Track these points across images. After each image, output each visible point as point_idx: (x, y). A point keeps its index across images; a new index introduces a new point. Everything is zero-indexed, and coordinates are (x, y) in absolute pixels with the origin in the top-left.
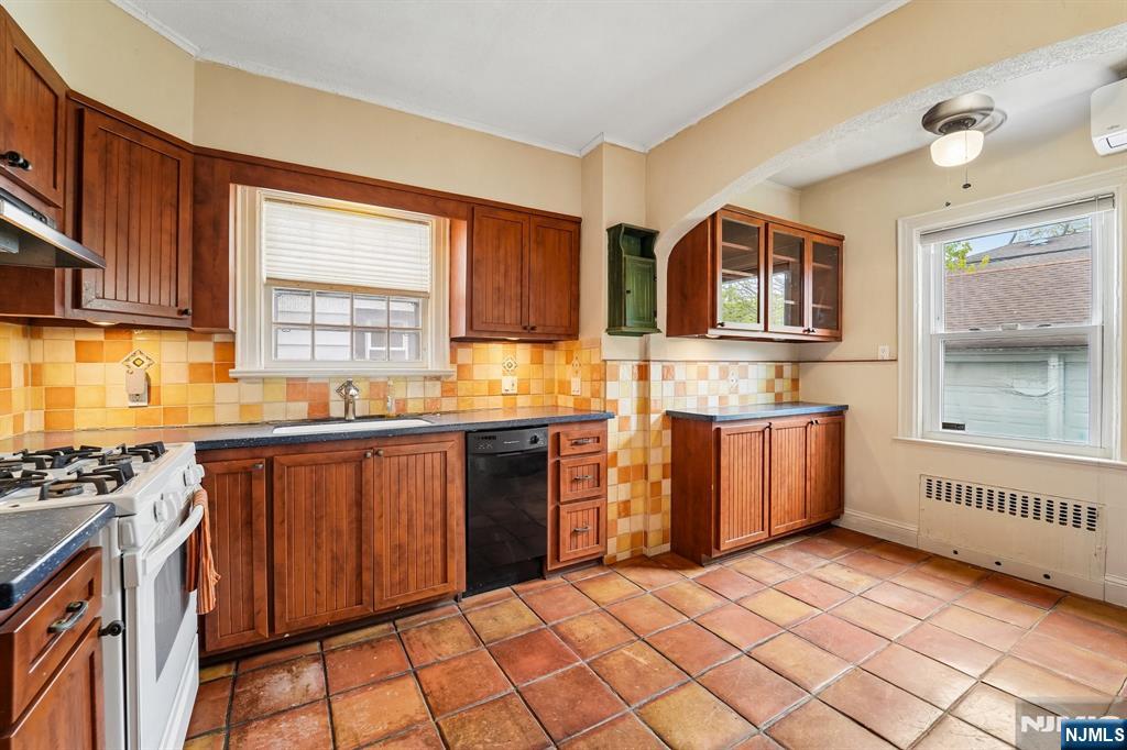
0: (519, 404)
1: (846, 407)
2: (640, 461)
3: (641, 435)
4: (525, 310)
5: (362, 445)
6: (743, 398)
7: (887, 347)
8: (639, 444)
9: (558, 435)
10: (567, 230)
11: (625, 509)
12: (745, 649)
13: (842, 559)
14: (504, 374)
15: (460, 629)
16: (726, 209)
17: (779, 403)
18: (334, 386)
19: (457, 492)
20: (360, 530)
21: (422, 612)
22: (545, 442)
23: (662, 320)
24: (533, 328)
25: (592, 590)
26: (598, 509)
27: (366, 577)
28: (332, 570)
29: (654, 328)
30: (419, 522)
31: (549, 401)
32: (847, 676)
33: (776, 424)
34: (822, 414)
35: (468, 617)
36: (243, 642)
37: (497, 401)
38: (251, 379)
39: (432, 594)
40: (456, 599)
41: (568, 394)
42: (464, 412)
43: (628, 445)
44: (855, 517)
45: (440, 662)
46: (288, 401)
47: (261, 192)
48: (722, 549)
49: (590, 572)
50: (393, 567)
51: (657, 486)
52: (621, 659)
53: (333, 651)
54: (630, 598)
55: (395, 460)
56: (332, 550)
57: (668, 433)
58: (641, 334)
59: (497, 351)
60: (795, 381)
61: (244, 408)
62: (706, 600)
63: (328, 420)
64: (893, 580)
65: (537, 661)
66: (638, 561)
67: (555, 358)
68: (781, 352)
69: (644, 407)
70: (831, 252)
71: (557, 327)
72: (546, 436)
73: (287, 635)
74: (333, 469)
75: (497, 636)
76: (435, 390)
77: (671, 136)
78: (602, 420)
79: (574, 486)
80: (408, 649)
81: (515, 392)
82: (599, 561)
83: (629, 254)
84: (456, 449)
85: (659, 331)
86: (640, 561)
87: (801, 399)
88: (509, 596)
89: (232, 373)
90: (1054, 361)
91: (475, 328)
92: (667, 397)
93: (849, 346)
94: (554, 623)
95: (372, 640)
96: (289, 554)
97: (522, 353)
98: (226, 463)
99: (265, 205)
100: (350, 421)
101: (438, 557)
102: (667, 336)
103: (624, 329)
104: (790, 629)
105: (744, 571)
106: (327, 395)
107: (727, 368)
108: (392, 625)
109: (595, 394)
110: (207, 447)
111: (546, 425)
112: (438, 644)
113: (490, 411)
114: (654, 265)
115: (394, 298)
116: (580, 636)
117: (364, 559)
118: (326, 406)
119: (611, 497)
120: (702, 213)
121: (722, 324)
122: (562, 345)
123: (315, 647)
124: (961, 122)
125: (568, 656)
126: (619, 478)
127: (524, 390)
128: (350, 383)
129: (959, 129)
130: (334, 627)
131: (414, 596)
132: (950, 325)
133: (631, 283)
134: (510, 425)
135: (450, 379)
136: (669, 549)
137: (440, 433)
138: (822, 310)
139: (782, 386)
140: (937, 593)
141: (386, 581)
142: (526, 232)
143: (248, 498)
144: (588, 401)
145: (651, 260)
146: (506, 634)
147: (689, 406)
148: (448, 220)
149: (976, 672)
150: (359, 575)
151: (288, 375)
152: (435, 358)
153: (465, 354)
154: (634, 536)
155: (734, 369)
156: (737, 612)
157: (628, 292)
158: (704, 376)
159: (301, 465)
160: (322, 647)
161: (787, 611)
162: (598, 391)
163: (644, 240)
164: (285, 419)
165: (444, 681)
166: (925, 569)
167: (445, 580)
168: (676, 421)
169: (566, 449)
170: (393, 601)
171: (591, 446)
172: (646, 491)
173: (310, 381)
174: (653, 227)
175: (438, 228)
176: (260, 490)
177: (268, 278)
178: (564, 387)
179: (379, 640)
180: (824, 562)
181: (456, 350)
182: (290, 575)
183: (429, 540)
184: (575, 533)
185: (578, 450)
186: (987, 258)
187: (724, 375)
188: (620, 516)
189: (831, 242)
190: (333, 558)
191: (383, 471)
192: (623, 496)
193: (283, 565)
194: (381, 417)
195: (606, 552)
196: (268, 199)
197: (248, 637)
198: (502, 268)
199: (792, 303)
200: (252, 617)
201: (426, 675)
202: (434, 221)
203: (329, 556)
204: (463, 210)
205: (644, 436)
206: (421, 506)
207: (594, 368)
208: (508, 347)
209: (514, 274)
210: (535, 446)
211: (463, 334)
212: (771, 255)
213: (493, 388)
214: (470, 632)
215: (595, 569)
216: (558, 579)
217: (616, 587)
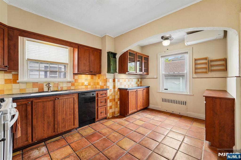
0: (88, 87)
1: (149, 86)
2: (114, 98)
3: (114, 92)
4: (90, 68)
5: (55, 97)
6: (132, 85)
7: (156, 76)
8: (113, 94)
9: (98, 93)
10: (99, 52)
11: (111, 107)
12: (134, 130)
13: (149, 113)
14: (85, 81)
15: (78, 135)
16: (130, 50)
17: (138, 86)
18: (45, 84)
19: (76, 106)
20: (54, 116)
21: (69, 132)
22: (95, 95)
23: (117, 71)
24: (92, 72)
25: (105, 124)
26: (106, 108)
27: (56, 126)
28: (48, 125)
29: (116, 72)
30: (68, 113)
31: (95, 87)
32: (151, 132)
33: (138, 90)
34: (146, 88)
35: (79, 132)
36: (24, 144)
37: (84, 87)
38: (22, 83)
39: (71, 128)
40: (76, 129)
41: (99, 85)
42: (76, 89)
43: (111, 95)
44: (151, 106)
45: (74, 142)
46: (33, 88)
47: (25, 39)
48: (129, 113)
49: (104, 121)
50: (62, 123)
51: (117, 102)
52: (112, 135)
53: (48, 144)
54: (112, 124)
55: (62, 100)
56: (47, 121)
57: (119, 92)
58: (113, 73)
59: (83, 76)
60: (141, 82)
61: (21, 90)
62: (127, 123)
63: (43, 92)
64: (157, 116)
65: (95, 138)
66: (113, 117)
67: (96, 78)
68: (139, 77)
69: (114, 87)
70: (147, 59)
71: (97, 71)
72: (95, 93)
73: (36, 141)
74: (48, 103)
75: (86, 135)
76: (70, 85)
77: (119, 35)
78: (106, 90)
79: (101, 103)
80: (66, 140)
81: (88, 85)
82: (106, 118)
83: (111, 57)
84: (76, 97)
85: (117, 73)
86: (114, 117)
87: (142, 85)
88: (88, 127)
89: (18, 81)
90: (181, 78)
91: (79, 71)
92: (119, 85)
93: (150, 75)
94: (98, 131)
95: (58, 140)
96: (37, 122)
97: (89, 77)
98: (20, 103)
99: (27, 41)
100: (49, 92)
101: (72, 120)
102: (119, 73)
103: (111, 72)
104: (141, 126)
105: (133, 117)
106: (43, 86)
107: (129, 80)
108: (62, 136)
109: (105, 85)
110: (15, 99)
111: (95, 91)
112: (73, 138)
113: (82, 89)
114: (116, 60)
115: (60, 64)
116: (103, 132)
117: (55, 122)
118: (43, 89)
119: (108, 105)
120: (125, 50)
121: (129, 71)
122: (97, 75)
123: (43, 143)
124: (167, 39)
125: (101, 136)
126: (110, 101)
127: (89, 84)
128: (49, 83)
129: (167, 40)
130: (48, 138)
131: (67, 129)
132: (165, 72)
133: (112, 63)
134: (88, 92)
135: (73, 82)
136: (119, 115)
137: (73, 94)
138: (146, 69)
139: (139, 83)
140: (164, 118)
141: (60, 126)
142: (90, 52)
143: (26, 110)
144: (103, 86)
145: (115, 59)
146: (88, 134)
147: (123, 87)
148: (72, 48)
149: (170, 129)
150: (54, 126)
151: (33, 82)
152: (69, 77)
153: (76, 77)
154: (113, 113)
155: (130, 80)
156: (132, 124)
157: (111, 65)
158: (125, 81)
159: (40, 102)
160: (45, 143)
161: (141, 123)
162: (105, 84)
163: (114, 55)
164: (32, 92)
165: (76, 145)
166: (162, 114)
167: (74, 125)
168: (120, 90)
169: (99, 96)
170: (62, 131)
171: (104, 95)
172: (115, 104)
173: (39, 83)
174: (116, 52)
175: (70, 50)
176: (29, 109)
177: (27, 59)
178: (98, 84)
179: (59, 140)
180: (146, 114)
181: (74, 76)
182: (37, 128)
183: (70, 117)
184: (101, 113)
185: (102, 96)
186: (171, 60)
187: (129, 81)
188: (110, 109)
189: (147, 57)
190: (48, 123)
191: (59, 103)
192: (110, 105)
193: (35, 125)
194: (57, 91)
195: (107, 116)
196: (27, 40)
197: (26, 143)
198: (85, 59)
199: (141, 68)
200: (27, 138)
201: (71, 145)
202: (69, 48)
203: (47, 122)
204: (77, 46)
205: (114, 93)
206: (68, 110)
207: (104, 80)
208: (86, 75)
209: (88, 60)
210: (93, 96)
211: (77, 73)
212: (137, 59)
213: (83, 84)
214: (80, 135)
215: (105, 120)
216: (98, 123)
217: (110, 123)
